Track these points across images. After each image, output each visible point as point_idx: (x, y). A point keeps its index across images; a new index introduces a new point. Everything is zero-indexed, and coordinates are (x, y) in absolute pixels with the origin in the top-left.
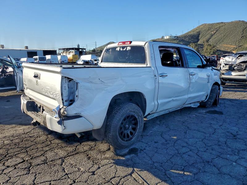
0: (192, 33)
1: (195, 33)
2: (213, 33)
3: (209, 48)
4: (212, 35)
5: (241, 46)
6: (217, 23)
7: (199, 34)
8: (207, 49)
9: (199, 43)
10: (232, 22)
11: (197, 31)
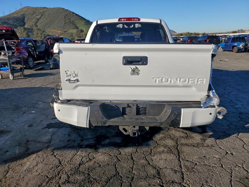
0: (16, 15)
1: (19, 15)
2: (38, 17)
3: (39, 32)
4: (38, 20)
5: (65, 32)
6: (41, 8)
7: (24, 17)
8: (37, 34)
9: (26, 26)
10: (54, 8)
11: (21, 13)
